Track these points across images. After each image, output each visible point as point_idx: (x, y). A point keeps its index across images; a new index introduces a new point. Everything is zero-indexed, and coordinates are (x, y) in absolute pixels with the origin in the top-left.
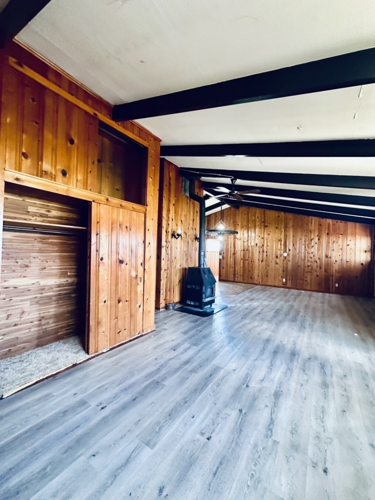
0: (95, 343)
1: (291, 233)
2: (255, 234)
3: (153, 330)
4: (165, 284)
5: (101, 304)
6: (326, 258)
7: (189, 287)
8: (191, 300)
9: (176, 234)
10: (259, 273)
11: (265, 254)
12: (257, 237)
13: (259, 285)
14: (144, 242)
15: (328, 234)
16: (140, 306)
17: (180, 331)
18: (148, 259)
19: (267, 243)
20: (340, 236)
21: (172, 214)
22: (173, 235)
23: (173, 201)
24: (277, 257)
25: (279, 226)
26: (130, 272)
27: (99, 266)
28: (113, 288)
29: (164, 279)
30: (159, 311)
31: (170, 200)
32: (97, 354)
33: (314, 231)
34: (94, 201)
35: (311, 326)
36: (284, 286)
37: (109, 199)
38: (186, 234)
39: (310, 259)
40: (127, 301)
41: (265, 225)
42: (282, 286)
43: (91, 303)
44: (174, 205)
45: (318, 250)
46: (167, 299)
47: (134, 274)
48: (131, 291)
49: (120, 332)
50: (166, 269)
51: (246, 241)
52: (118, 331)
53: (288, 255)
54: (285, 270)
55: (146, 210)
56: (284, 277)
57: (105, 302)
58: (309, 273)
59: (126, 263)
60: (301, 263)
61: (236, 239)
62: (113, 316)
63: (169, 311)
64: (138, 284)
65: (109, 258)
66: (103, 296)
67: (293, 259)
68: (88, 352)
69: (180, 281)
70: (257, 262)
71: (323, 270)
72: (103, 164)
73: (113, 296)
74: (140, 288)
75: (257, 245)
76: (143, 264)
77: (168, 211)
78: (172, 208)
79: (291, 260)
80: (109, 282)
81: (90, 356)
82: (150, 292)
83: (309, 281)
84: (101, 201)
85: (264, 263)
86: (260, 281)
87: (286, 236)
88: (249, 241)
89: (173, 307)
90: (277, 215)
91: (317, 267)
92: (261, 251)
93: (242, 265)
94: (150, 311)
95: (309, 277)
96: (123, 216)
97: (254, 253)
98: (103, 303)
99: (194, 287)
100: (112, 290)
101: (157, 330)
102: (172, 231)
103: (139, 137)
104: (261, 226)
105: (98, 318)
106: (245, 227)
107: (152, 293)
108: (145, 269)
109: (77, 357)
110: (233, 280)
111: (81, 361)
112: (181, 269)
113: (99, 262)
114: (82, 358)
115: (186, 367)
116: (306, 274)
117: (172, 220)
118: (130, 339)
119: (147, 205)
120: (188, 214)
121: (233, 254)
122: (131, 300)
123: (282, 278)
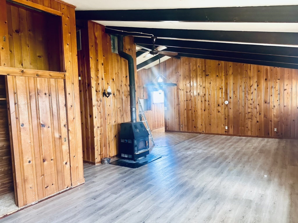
0: (23, 197)
1: (231, 81)
2: (197, 83)
3: (82, 183)
4: (99, 140)
5: (26, 164)
6: (265, 104)
7: (122, 141)
8: (125, 153)
9: (106, 93)
10: (202, 122)
11: (207, 103)
12: (199, 87)
13: (203, 134)
14: (66, 105)
15: (266, 79)
16: (66, 163)
17: (107, 182)
18: (71, 120)
19: (209, 92)
20: (278, 81)
21: (101, 74)
22: (104, 94)
23: (101, 61)
24: (219, 105)
25: (219, 74)
26: (53, 133)
27: (20, 131)
28: (37, 149)
29: (97, 136)
30: (94, 166)
31: (97, 60)
32: (26, 206)
33: (253, 77)
34: (8, 75)
35: (230, 171)
36: (226, 133)
37: (24, 71)
38: (119, 91)
39: (250, 106)
40: (52, 160)
41: (206, 74)
42: (224, 133)
43: (15, 164)
44: (102, 64)
45: (258, 96)
46: (102, 154)
47: (57, 135)
48: (55, 150)
49: (48, 187)
50: (99, 126)
51: (188, 91)
52: (46, 186)
53: (229, 102)
54: (227, 117)
55: (65, 75)
56: (227, 125)
57: (30, 162)
58: (250, 120)
59: (48, 126)
60: (241, 110)
61: (179, 90)
62: (39, 174)
63: (104, 165)
64: (62, 144)
65: (29, 124)
66: (27, 157)
67: (234, 107)
68: (17, 205)
69: (115, 136)
70: (199, 112)
71: (262, 116)
72: (22, 34)
73: (37, 156)
74: (65, 147)
75: (199, 94)
76: (67, 125)
77: (96, 71)
78: (101, 68)
79: (232, 107)
80: (32, 144)
81: (20, 208)
82: (76, 150)
83: (249, 127)
84: (16, 73)
85: (207, 111)
86: (204, 130)
87: (226, 84)
88: (192, 91)
89: (108, 161)
90: (217, 63)
91: (257, 113)
92: (203, 100)
93: (186, 116)
94: (77, 167)
95: (249, 123)
96: (41, 84)
97: (197, 103)
98: (28, 163)
99: (127, 141)
100: (36, 151)
101: (87, 183)
102: (103, 90)
103: (51, 8)
104: (202, 75)
105: (24, 176)
106: (187, 77)
107: (78, 151)
108: (68, 130)
109: (8, 210)
110: (178, 130)
111: (11, 213)
112: (115, 125)
113: (20, 128)
114: (13, 210)
115: (99, 212)
116: (247, 121)
117: (102, 79)
118: (58, 193)
119: (65, 71)
120: (119, 72)
121: (177, 105)
122: (56, 158)
123: (225, 125)
